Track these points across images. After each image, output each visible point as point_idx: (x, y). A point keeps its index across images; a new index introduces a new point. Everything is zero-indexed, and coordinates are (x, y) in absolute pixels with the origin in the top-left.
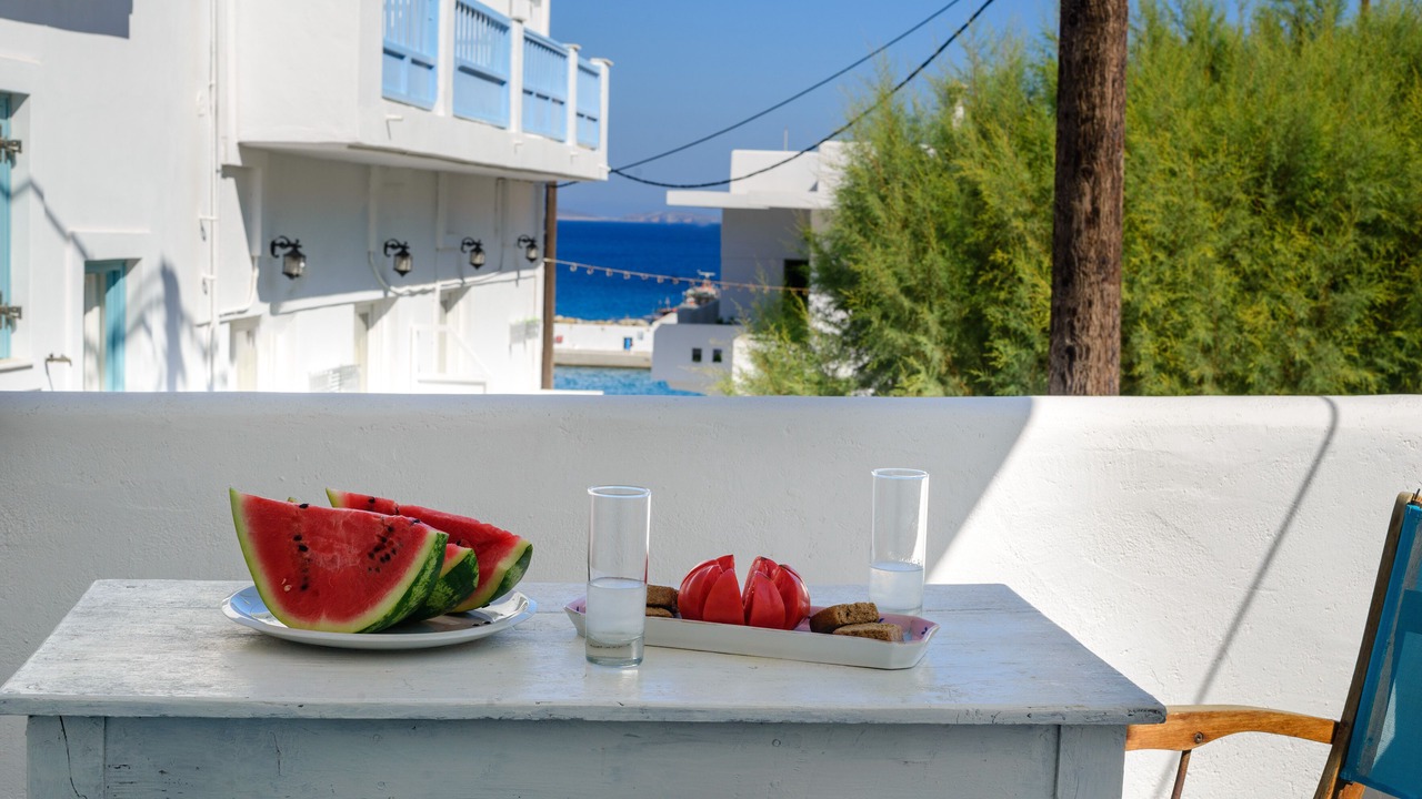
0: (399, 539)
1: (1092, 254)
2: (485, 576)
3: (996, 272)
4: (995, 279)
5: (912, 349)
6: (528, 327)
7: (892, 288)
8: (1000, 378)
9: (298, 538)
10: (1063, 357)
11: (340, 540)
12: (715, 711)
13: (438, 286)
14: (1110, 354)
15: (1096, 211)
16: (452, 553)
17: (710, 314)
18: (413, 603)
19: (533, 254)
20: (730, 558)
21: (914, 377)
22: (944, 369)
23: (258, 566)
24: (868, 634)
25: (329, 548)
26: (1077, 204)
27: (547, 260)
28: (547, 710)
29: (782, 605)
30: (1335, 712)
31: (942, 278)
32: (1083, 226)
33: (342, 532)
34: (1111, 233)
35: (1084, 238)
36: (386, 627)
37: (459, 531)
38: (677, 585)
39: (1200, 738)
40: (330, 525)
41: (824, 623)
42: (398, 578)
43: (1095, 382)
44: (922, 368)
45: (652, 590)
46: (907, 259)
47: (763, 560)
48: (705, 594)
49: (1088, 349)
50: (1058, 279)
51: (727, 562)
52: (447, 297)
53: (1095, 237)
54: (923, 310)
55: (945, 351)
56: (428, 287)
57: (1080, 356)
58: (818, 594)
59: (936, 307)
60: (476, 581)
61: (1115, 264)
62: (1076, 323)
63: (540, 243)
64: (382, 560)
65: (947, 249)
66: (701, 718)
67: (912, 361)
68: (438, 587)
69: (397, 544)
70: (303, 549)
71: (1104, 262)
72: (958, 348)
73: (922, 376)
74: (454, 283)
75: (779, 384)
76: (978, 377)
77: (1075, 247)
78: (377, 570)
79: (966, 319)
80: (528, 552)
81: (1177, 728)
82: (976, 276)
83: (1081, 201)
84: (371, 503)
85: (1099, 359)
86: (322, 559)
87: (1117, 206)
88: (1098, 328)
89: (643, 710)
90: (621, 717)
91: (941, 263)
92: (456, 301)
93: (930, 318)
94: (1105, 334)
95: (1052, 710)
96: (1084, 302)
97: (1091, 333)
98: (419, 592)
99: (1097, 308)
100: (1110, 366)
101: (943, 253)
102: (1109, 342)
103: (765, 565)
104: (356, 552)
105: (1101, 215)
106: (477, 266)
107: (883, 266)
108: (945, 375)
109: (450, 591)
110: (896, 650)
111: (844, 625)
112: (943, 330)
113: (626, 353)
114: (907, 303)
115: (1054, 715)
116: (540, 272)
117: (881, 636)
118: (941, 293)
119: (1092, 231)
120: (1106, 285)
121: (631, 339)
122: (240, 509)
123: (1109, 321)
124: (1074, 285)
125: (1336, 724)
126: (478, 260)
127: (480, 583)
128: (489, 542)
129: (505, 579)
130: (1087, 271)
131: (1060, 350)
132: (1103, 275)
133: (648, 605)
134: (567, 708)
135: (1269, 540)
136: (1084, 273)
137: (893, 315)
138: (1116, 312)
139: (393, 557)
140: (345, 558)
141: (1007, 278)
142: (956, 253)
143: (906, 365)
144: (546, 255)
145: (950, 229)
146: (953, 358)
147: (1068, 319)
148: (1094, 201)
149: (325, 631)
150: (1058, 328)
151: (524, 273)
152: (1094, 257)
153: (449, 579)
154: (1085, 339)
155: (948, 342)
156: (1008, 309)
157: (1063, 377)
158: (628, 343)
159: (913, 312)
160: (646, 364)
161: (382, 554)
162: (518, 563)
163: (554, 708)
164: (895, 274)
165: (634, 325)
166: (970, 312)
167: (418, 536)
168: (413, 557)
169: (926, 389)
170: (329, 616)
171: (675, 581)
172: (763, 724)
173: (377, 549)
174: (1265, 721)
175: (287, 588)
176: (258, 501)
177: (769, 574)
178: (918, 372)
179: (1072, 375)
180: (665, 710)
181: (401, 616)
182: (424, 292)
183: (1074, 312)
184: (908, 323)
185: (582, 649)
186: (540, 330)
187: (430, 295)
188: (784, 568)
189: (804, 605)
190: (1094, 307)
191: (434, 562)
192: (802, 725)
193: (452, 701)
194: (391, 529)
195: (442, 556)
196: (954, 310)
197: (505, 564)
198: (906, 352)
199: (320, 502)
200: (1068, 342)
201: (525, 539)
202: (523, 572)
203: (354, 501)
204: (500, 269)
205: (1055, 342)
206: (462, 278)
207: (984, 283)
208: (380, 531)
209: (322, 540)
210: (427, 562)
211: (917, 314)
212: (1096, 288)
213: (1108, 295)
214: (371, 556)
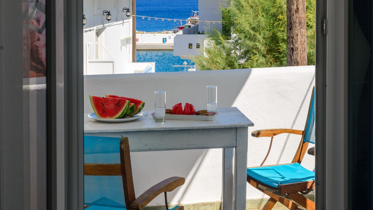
0: (121, 102)
1: (297, 21)
2: (136, 108)
3: (279, 22)
4: (279, 24)
5: (255, 47)
6: (128, 40)
7: (247, 28)
8: (282, 55)
9: (102, 103)
10: (291, 51)
11: (110, 103)
12: (177, 128)
13: (95, 28)
14: (304, 49)
15: (298, 9)
16: (131, 104)
17: (195, 30)
18: (124, 113)
19: (128, 14)
20: (181, 103)
21: (255, 56)
22: (265, 53)
23: (95, 109)
24: (205, 115)
25: (108, 105)
26: (292, 7)
27: (133, 15)
28: (149, 129)
29: (190, 111)
30: (303, 129)
31: (263, 24)
32: (294, 13)
33: (110, 102)
34: (302, 15)
35: (295, 16)
36: (119, 118)
37: (132, 101)
38: (171, 109)
39: (275, 134)
40: (108, 101)
41: (198, 113)
42: (122, 109)
43: (300, 58)
44: (257, 53)
45: (167, 110)
46: (252, 18)
47: (187, 103)
48: (176, 110)
49: (297, 48)
50: (288, 28)
51: (180, 104)
52: (98, 31)
53: (298, 16)
54: (257, 34)
55: (265, 47)
56: (92, 28)
57: (295, 51)
58: (197, 109)
59: (262, 33)
60: (135, 109)
61: (304, 23)
62: (294, 41)
63: (131, 10)
64: (118, 106)
65: (265, 15)
66: (175, 129)
67: (254, 51)
68: (128, 110)
69: (121, 103)
70: (103, 105)
71: (301, 23)
72: (269, 46)
73: (258, 55)
74: (101, 26)
75: (213, 60)
76: (275, 55)
77: (292, 19)
78: (117, 108)
79: (272, 37)
80: (144, 104)
81: (270, 133)
82: (274, 23)
83: (293, 6)
84: (114, 96)
85: (301, 51)
86: (107, 107)
87: (304, 7)
88: (300, 42)
89: (165, 128)
90: (162, 130)
91: (263, 20)
92: (101, 32)
93: (260, 37)
94: (302, 43)
95: (235, 125)
96: (296, 35)
97: (298, 43)
98: (125, 111)
99: (299, 36)
100: (304, 53)
101: (263, 16)
102: (303, 46)
103: (187, 104)
104: (113, 105)
105: (299, 10)
106: (109, 20)
107: (245, 21)
108: (266, 55)
109: (130, 111)
110: (210, 117)
111: (201, 114)
112: (264, 40)
113: (164, 44)
114: (252, 32)
115: (235, 126)
116: (131, 20)
117: (207, 115)
118: (263, 29)
119: (297, 14)
120: (302, 30)
121: (166, 39)
122: (91, 99)
123: (303, 40)
124: (292, 30)
125: (303, 131)
126: (109, 18)
127: (136, 110)
128: (137, 102)
129: (140, 109)
130: (296, 26)
131: (290, 48)
132: (301, 27)
133: (166, 113)
134: (152, 128)
135: (303, 97)
136: (295, 26)
137: (248, 36)
138: (305, 37)
139: (120, 105)
140: (111, 106)
141: (283, 24)
142: (267, 16)
143: (253, 53)
144: (133, 14)
145: (266, 8)
146: (268, 49)
147: (291, 40)
148: (297, 6)
149: (108, 119)
150: (289, 42)
151: (125, 21)
152: (298, 22)
153: (130, 109)
154: (297, 45)
155: (266, 44)
156: (284, 33)
157: (291, 56)
158: (165, 40)
159: (254, 35)
160: (172, 48)
161: (118, 105)
162: (142, 106)
163: (150, 129)
164: (248, 23)
165: (167, 33)
166: (272, 34)
167: (125, 102)
168: (124, 105)
169: (259, 59)
170: (109, 116)
171: (171, 108)
172: (186, 130)
173: (117, 104)
174: (288, 131)
175: (101, 112)
176: (95, 97)
177: (188, 106)
178: (256, 54)
179: (293, 56)
180: (169, 128)
181: (122, 116)
182: (90, 30)
183: (293, 38)
184: (253, 39)
185: (154, 120)
186: (131, 41)
187: (92, 31)
188: (190, 105)
189: (194, 111)
190: (298, 36)
191: (128, 106)
192: (192, 129)
193: (133, 128)
194: (120, 101)
195: (129, 105)
196: (268, 34)
197: (140, 106)
198: (253, 48)
199: (105, 97)
200: (292, 46)
201: (143, 101)
202: (143, 108)
203: (111, 96)
204: (117, 20)
205: (288, 46)
206: (103, 25)
207: (276, 25)
208: (118, 101)
209: (107, 103)
210: (127, 106)
211: (256, 36)
212: (299, 30)
213: (303, 32)
214: (116, 105)
